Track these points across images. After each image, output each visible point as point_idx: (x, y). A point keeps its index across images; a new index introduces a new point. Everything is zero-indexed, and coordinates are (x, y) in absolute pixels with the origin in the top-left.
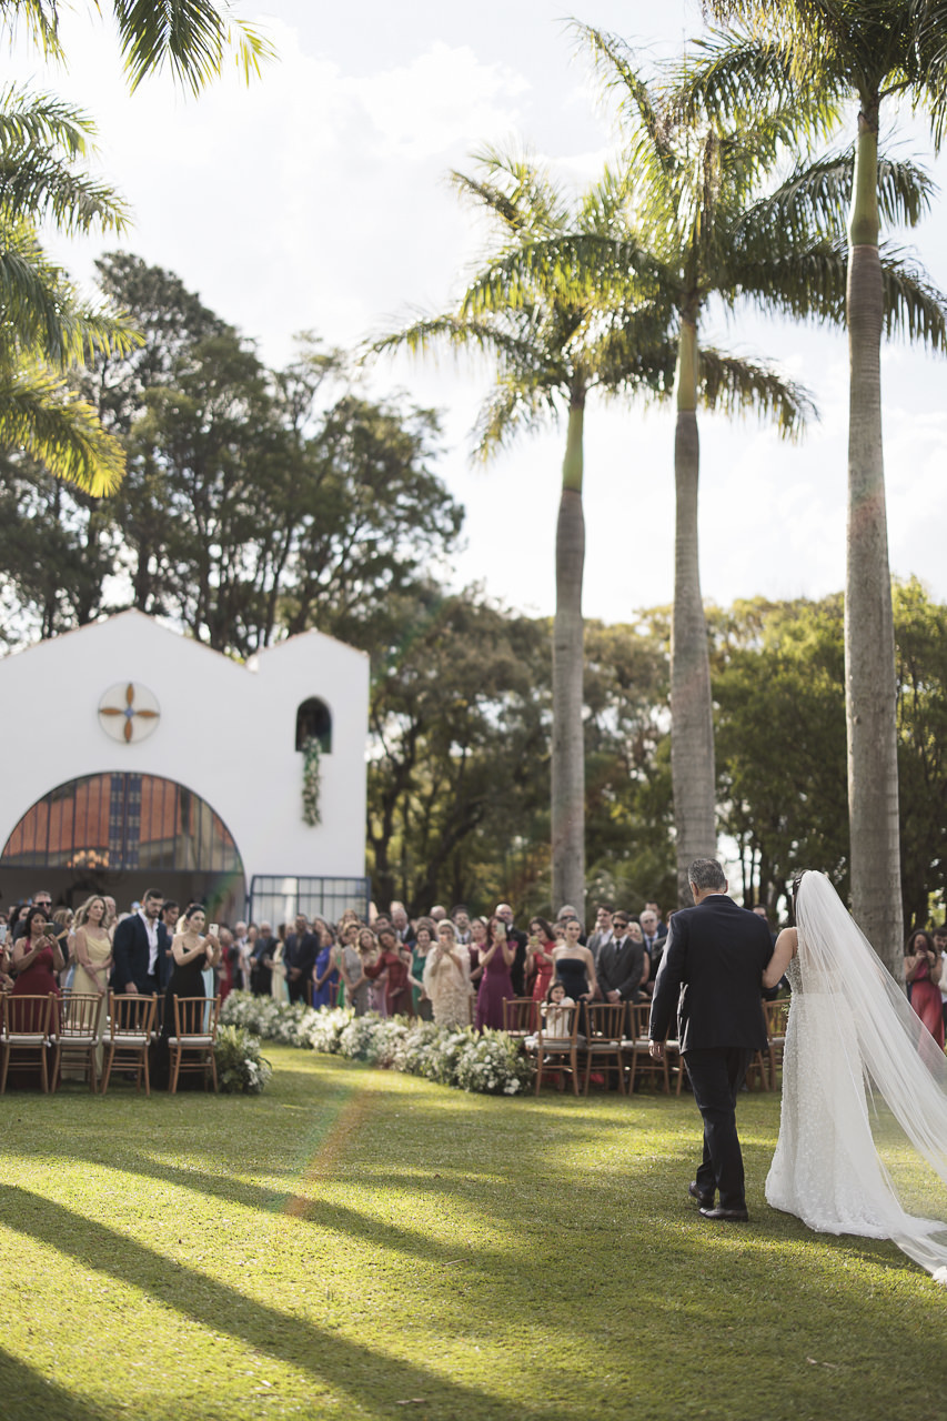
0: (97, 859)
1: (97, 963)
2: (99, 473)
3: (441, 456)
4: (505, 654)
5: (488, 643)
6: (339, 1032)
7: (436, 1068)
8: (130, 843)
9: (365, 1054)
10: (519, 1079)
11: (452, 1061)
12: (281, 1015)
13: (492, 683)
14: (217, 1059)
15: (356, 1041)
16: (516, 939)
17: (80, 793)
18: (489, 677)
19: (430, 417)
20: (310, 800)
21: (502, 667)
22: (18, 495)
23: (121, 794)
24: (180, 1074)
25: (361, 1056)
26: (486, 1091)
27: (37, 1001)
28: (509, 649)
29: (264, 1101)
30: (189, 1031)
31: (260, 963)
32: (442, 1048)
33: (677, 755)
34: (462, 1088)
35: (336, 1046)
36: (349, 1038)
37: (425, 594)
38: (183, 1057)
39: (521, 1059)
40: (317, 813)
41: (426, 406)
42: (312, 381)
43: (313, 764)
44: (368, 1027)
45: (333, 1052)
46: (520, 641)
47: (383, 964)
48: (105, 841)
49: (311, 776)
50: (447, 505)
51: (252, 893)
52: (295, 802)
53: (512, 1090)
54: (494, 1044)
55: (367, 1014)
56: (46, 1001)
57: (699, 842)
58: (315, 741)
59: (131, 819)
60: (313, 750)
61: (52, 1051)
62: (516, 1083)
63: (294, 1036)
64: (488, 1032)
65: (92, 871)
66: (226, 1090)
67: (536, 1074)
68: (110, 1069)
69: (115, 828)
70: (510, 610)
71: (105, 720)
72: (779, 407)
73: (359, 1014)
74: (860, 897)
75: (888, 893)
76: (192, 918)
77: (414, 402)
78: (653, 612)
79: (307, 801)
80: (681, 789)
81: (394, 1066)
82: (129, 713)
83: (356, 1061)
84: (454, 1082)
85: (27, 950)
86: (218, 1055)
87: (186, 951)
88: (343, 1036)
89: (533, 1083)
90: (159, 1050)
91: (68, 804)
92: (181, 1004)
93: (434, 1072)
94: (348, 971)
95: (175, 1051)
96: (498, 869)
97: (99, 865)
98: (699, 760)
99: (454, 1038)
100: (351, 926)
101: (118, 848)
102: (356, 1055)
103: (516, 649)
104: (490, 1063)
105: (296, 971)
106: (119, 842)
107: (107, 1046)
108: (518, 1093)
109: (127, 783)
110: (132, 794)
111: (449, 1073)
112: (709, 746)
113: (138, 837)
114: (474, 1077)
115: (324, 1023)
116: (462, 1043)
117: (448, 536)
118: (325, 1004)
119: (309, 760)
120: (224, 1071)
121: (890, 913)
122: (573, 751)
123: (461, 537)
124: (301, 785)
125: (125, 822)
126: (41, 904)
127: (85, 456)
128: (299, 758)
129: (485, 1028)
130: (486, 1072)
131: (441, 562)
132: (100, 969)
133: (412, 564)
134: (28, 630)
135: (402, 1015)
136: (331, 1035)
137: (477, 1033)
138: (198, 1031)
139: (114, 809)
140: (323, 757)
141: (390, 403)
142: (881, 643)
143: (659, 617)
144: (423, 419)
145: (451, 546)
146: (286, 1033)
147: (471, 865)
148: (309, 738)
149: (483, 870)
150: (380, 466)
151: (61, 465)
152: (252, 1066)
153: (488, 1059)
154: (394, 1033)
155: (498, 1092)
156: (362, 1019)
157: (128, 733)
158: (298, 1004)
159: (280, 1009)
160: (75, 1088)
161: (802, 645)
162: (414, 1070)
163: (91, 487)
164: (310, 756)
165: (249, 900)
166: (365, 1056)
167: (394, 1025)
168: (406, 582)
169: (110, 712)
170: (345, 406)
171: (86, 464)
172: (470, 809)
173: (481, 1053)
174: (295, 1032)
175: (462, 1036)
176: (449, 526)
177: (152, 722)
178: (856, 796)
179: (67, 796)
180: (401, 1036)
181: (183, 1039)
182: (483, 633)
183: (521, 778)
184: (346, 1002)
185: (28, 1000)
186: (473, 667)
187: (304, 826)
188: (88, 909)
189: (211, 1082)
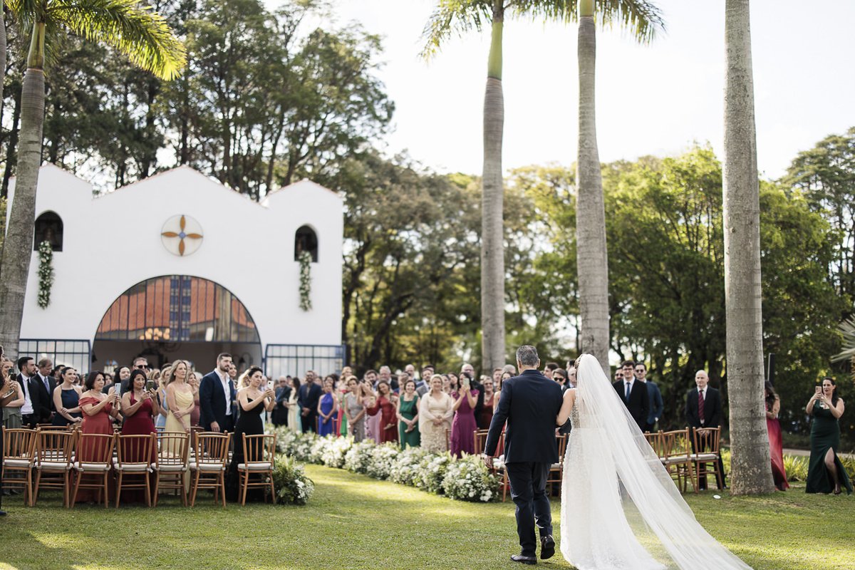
0: (160, 334)
1: (183, 410)
2: (168, 63)
3: (382, 67)
4: (425, 197)
5: (414, 190)
6: (344, 453)
7: (425, 481)
8: (184, 323)
9: (366, 470)
10: (491, 490)
11: (439, 477)
12: (297, 440)
13: (417, 217)
14: (274, 480)
15: (358, 460)
16: (478, 388)
17: (150, 289)
18: (415, 213)
19: (375, 40)
20: (305, 293)
21: (424, 206)
22: (99, 96)
23: (177, 290)
24: (248, 490)
25: (362, 470)
26: (467, 499)
27: (142, 439)
28: (428, 195)
29: (311, 510)
30: (254, 459)
31: (280, 405)
32: (429, 466)
33: (581, 259)
34: (447, 496)
35: (342, 463)
36: (353, 459)
37: (371, 160)
38: (249, 478)
39: (491, 476)
40: (309, 302)
41: (372, 33)
42: (295, 17)
43: (306, 269)
44: (366, 450)
45: (340, 467)
46: (434, 189)
47: (379, 406)
48: (166, 322)
49: (305, 278)
50: (384, 101)
51: (266, 356)
52: (295, 295)
53: (486, 498)
54: (472, 465)
55: (364, 441)
56: (148, 439)
57: (598, 319)
58: (307, 254)
59: (184, 307)
60: (306, 260)
61: (153, 476)
62: (489, 493)
63: (309, 455)
64: (465, 456)
65: (156, 342)
66: (281, 502)
67: (502, 486)
68: (196, 488)
69: (174, 313)
70: (426, 170)
71: (166, 240)
72: (637, 20)
73: (357, 441)
74: (734, 357)
75: (754, 354)
76: (253, 376)
77: (364, 31)
78: (521, 170)
79: (302, 294)
80: (585, 282)
81: (389, 478)
82: (182, 236)
83: (358, 474)
84: (441, 491)
85: (133, 402)
86: (274, 476)
87: (250, 400)
88: (347, 457)
89: (501, 493)
90: (232, 474)
91: (142, 296)
92: (248, 439)
93: (424, 484)
94: (349, 411)
95: (244, 474)
96: (414, 339)
97: (162, 338)
98: (597, 262)
99: (438, 460)
100: (351, 379)
101: (176, 327)
102: (358, 470)
103: (432, 194)
104: (470, 479)
105: (306, 409)
106: (176, 322)
107: (193, 472)
108: (490, 500)
109: (181, 283)
110: (184, 290)
111: (437, 485)
112: (604, 252)
113: (189, 319)
114: (457, 488)
115: (331, 446)
116: (445, 464)
117: (384, 122)
118: (331, 433)
119: (304, 267)
120: (280, 489)
121: (756, 369)
122: (496, 258)
123: (391, 123)
124: (299, 284)
125: (180, 309)
126: (141, 367)
127: (158, 52)
128: (297, 266)
129: (463, 453)
130: (467, 486)
131: (379, 139)
132: (185, 414)
133: (362, 140)
134: (106, 185)
135: (392, 442)
136: (338, 455)
137: (455, 456)
138: (260, 459)
139: (173, 300)
140: (312, 265)
141: (348, 31)
142: (750, 174)
143: (523, 174)
144: (370, 42)
145: (385, 129)
146: (302, 453)
147: (396, 337)
148: (303, 252)
149: (405, 340)
150: (340, 75)
151: (140, 58)
152: (300, 484)
153: (468, 476)
154: (388, 454)
155: (476, 499)
156: (361, 444)
157: (182, 249)
158: (310, 432)
159: (296, 435)
160: (170, 502)
161: (636, 188)
162: (408, 482)
163: (162, 74)
164: (305, 265)
165: (264, 360)
166: (365, 471)
167: (388, 448)
168: (358, 151)
169: (169, 235)
170: (316, 35)
171: (159, 57)
172: (401, 299)
173: (463, 472)
174: (309, 452)
175: (444, 459)
176: (384, 115)
177: (198, 241)
178: (732, 285)
179: (141, 291)
180: (394, 457)
181: (249, 465)
182: (410, 184)
183: (435, 279)
184: (349, 433)
185: (135, 439)
186: (405, 207)
187: (301, 310)
188: (175, 370)
189: (270, 495)
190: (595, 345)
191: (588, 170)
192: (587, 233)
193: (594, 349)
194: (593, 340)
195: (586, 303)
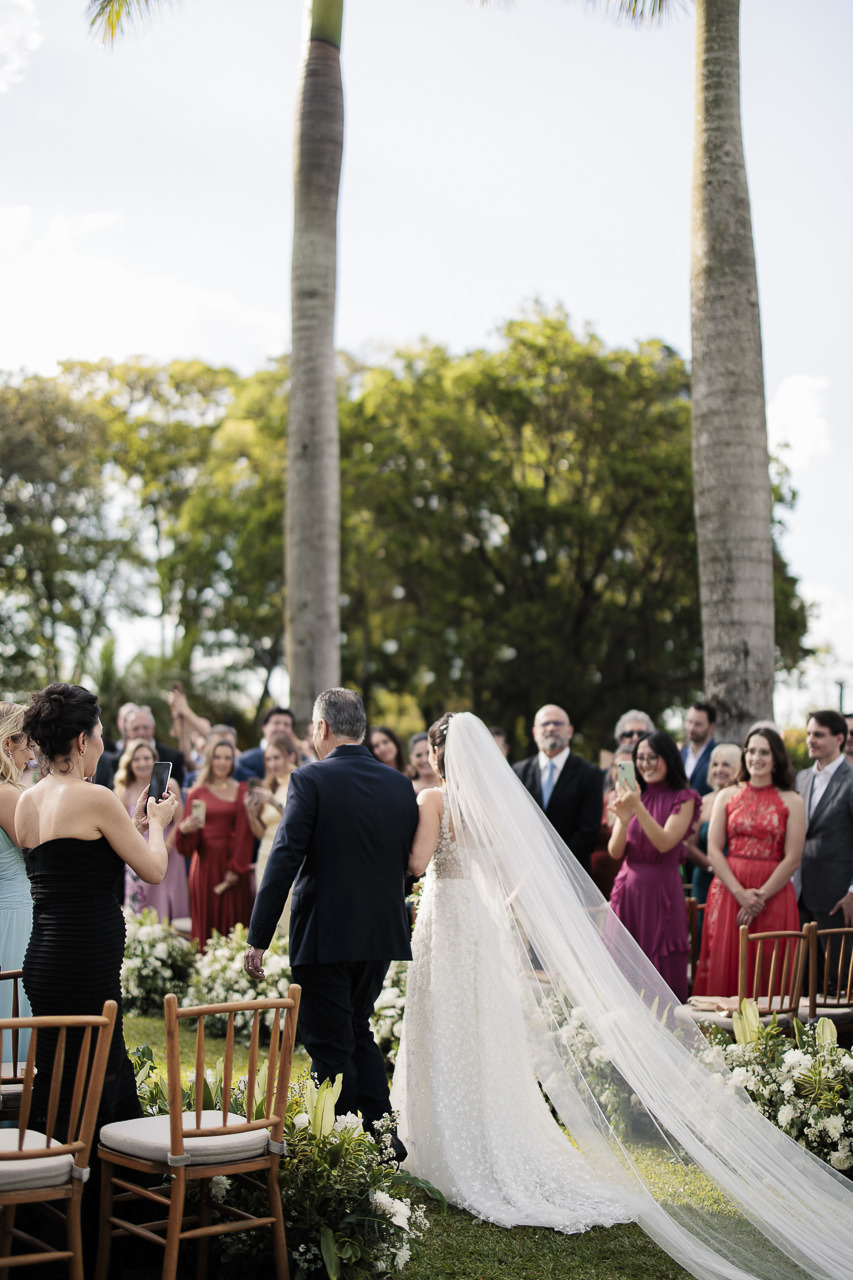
190: (751, 666)
191: (732, 220)
192: (732, 380)
193: (750, 678)
194: (747, 653)
195: (729, 558)
